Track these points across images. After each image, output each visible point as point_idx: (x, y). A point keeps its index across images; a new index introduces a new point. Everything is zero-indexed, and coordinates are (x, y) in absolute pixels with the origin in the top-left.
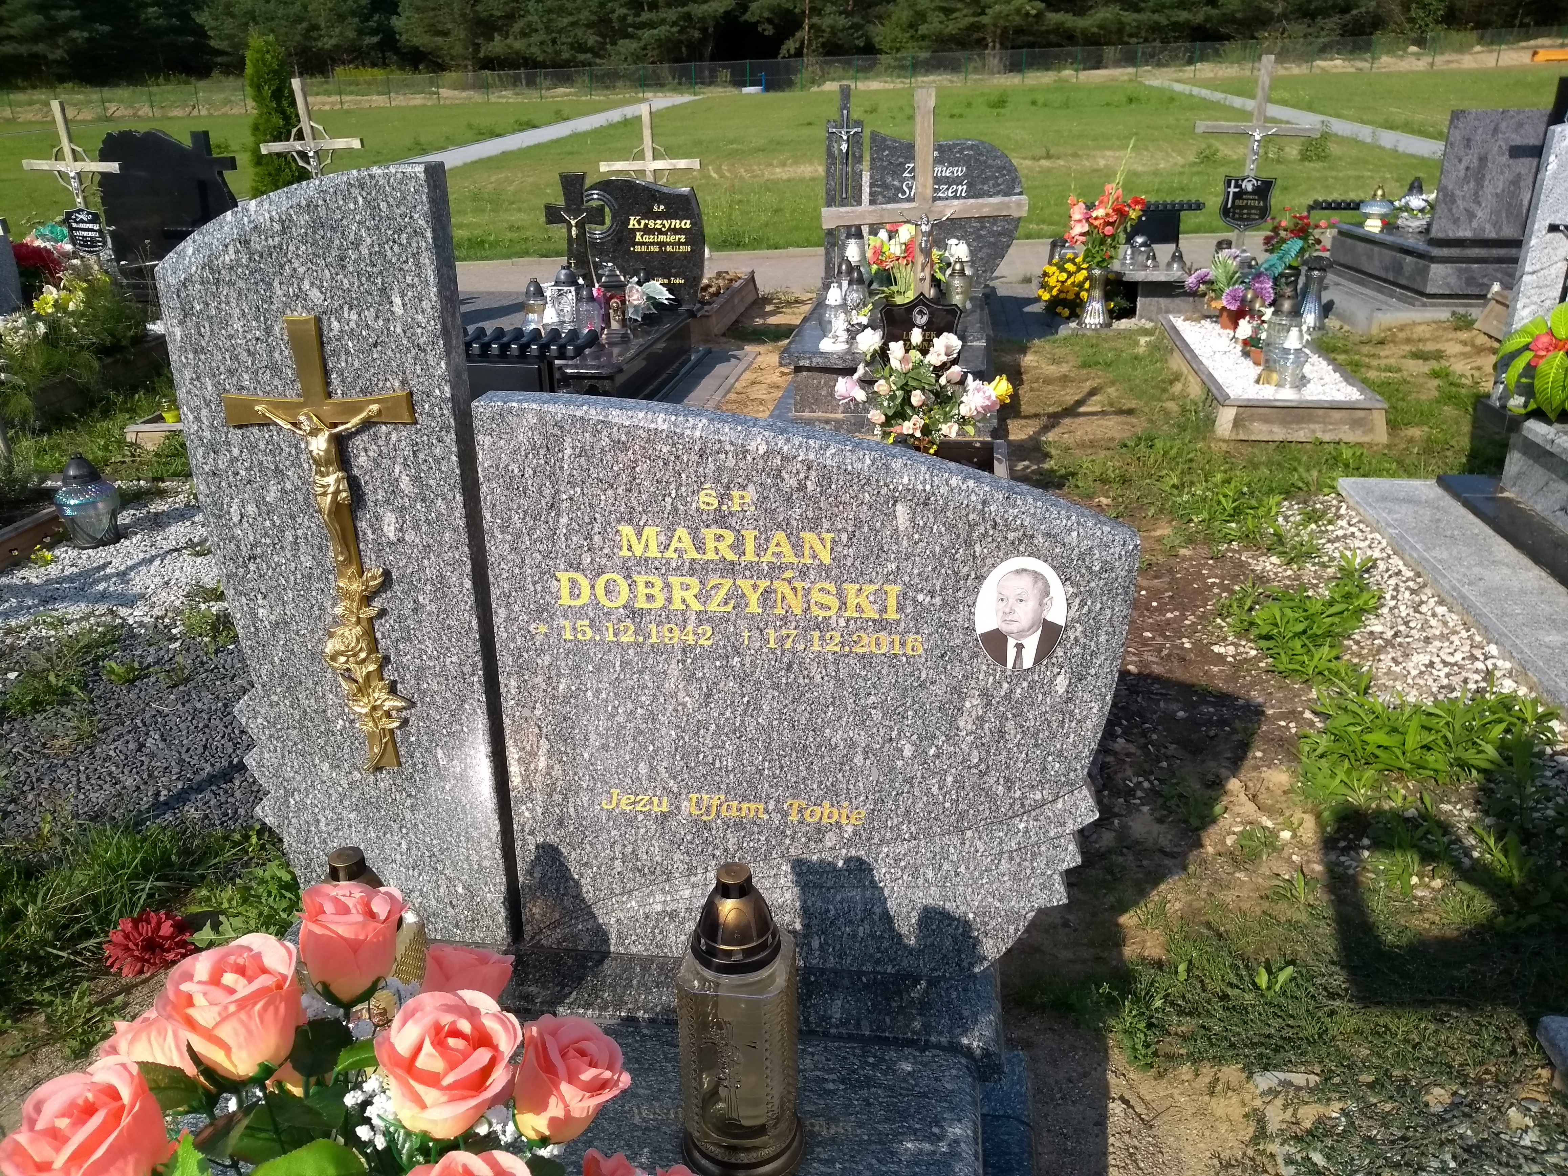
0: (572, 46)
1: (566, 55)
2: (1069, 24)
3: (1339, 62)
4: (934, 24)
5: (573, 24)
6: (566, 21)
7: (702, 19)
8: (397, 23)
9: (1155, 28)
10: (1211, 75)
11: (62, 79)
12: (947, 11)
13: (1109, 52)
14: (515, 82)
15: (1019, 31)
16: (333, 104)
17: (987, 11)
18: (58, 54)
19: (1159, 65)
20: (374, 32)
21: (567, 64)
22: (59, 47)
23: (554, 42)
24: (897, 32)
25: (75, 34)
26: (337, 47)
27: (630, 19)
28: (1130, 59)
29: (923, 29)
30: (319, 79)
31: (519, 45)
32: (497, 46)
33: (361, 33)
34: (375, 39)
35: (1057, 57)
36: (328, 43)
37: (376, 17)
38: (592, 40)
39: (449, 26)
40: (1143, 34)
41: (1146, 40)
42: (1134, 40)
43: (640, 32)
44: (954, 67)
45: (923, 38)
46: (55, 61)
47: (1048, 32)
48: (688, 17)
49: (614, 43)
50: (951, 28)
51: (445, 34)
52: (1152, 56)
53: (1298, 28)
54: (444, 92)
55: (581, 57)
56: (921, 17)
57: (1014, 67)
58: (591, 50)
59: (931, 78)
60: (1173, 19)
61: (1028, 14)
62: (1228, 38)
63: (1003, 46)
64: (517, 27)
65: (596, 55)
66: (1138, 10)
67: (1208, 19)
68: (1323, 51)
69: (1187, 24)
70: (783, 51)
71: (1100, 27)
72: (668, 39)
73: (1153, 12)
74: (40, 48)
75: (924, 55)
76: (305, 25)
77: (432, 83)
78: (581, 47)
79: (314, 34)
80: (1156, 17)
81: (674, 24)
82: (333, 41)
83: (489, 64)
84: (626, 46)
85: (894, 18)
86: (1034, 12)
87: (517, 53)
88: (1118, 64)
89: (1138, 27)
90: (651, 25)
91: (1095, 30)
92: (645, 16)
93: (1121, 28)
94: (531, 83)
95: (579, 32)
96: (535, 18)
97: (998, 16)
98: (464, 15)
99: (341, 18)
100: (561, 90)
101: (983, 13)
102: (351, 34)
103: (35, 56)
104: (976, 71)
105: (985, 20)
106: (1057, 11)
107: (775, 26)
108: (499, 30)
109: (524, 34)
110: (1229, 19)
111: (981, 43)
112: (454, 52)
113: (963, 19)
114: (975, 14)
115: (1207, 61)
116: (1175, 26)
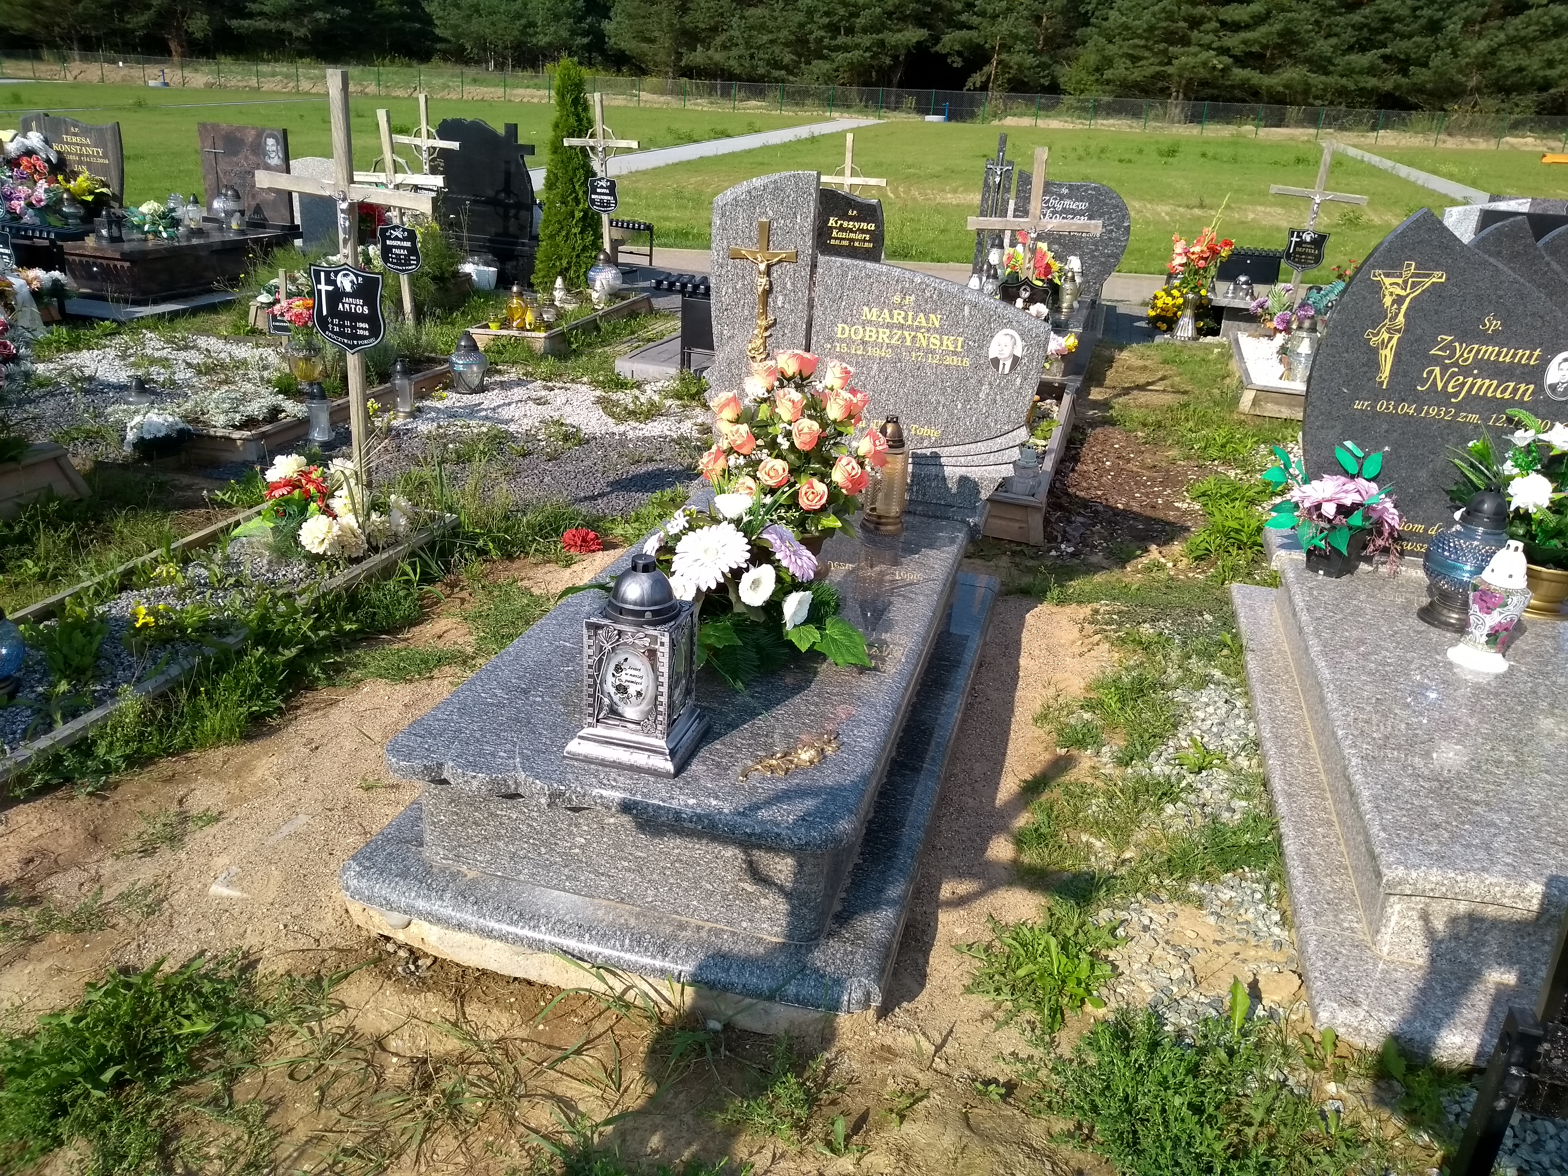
0: (768, 63)
1: (761, 71)
2: (1255, 81)
3: (1530, 140)
4: (1120, 70)
5: (772, 42)
6: (765, 38)
7: (896, 47)
8: (608, 26)
9: (1342, 92)
10: (1394, 143)
11: (301, 55)
12: (1134, 59)
13: (1292, 111)
14: (711, 91)
15: (1204, 83)
16: (541, 97)
17: (1174, 61)
18: (302, 32)
19: (1342, 128)
20: (585, 34)
21: (761, 79)
22: (303, 26)
23: (752, 57)
24: (1083, 75)
25: (319, 15)
26: (550, 44)
27: (826, 41)
28: (1313, 121)
29: (1108, 74)
30: (529, 73)
31: (718, 57)
32: (698, 56)
33: (573, 33)
34: (586, 40)
35: (1240, 112)
36: (543, 40)
37: (589, 20)
38: (788, 57)
39: (656, 34)
40: (1329, 96)
41: (1331, 103)
42: (1318, 102)
43: (834, 55)
44: (1136, 113)
45: (1108, 82)
46: (298, 38)
47: (1233, 87)
48: (882, 43)
49: (808, 63)
50: (1137, 75)
51: (652, 41)
52: (1336, 120)
53: (1491, 103)
54: (644, 95)
55: (776, 73)
56: (1108, 62)
57: (1195, 118)
58: (786, 68)
59: (1111, 121)
60: (1361, 85)
61: (1214, 68)
62: (1416, 107)
63: (1187, 97)
64: (719, 40)
65: (790, 72)
66: (1327, 73)
67: (1397, 87)
68: (1515, 127)
69: (1374, 90)
70: (969, 84)
71: (1286, 86)
72: (861, 64)
73: (1342, 76)
74: (288, 25)
75: (1106, 99)
76: (523, 21)
77: (633, 86)
78: (776, 64)
79: (531, 31)
80: (1344, 81)
81: (868, 49)
82: (547, 39)
83: (688, 72)
84: (820, 66)
85: (1082, 61)
86: (1220, 66)
87: (716, 64)
88: (1300, 123)
89: (1325, 90)
90: (846, 49)
91: (1281, 89)
92: (841, 40)
93: (1307, 89)
94: (726, 94)
95: (777, 50)
96: (737, 33)
97: (1184, 68)
98: (671, 25)
99: (557, 18)
100: (753, 103)
101: (1169, 63)
102: (565, 34)
103: (281, 32)
104: (1156, 118)
105: (1170, 70)
106: (1244, 67)
107: (965, 60)
108: (702, 42)
109: (724, 47)
110: (1419, 90)
111: (1165, 92)
112: (657, 59)
113: (1148, 68)
114: (1161, 64)
115: (1392, 128)
116: (1362, 91)
